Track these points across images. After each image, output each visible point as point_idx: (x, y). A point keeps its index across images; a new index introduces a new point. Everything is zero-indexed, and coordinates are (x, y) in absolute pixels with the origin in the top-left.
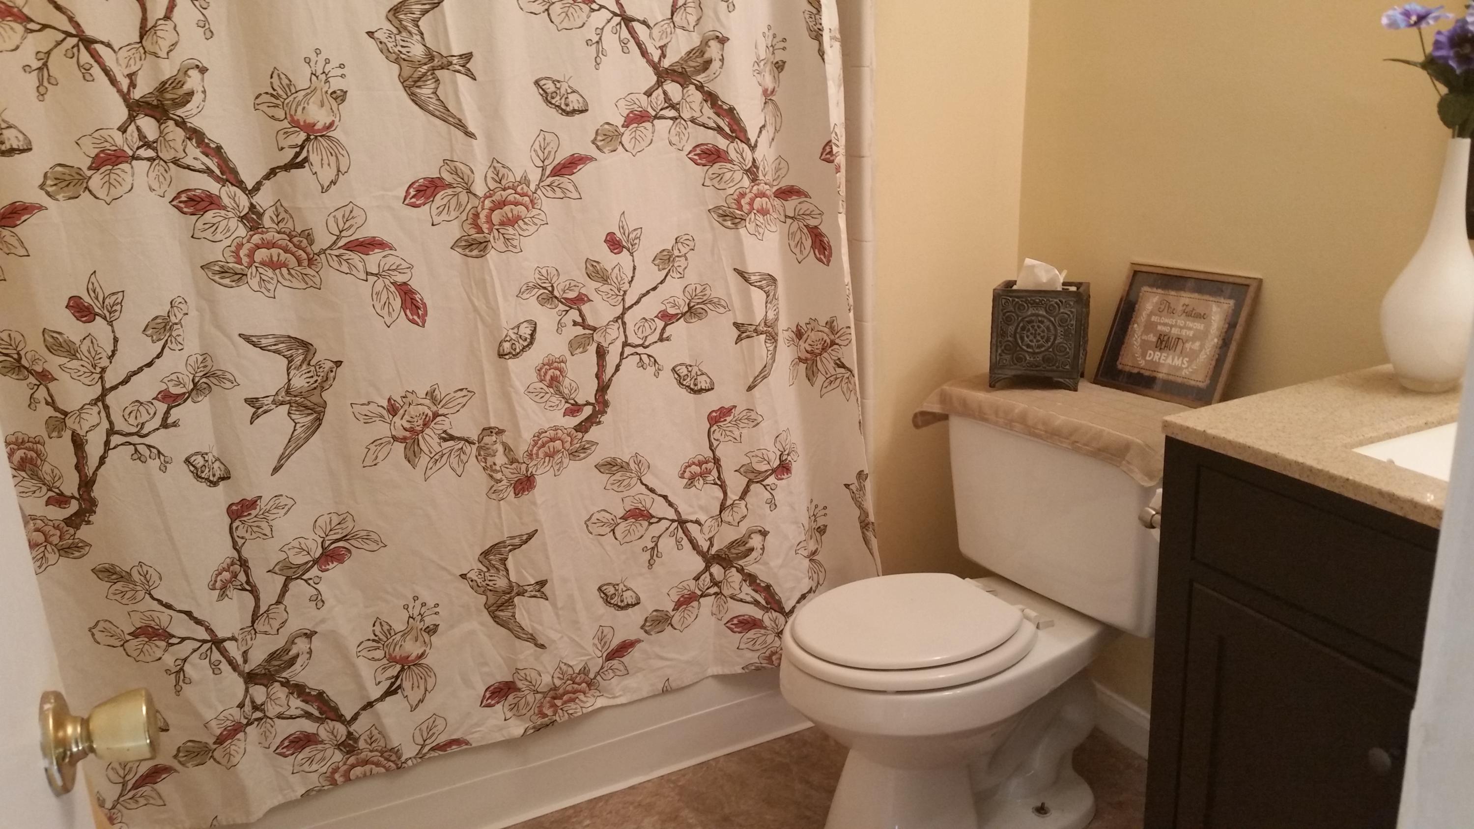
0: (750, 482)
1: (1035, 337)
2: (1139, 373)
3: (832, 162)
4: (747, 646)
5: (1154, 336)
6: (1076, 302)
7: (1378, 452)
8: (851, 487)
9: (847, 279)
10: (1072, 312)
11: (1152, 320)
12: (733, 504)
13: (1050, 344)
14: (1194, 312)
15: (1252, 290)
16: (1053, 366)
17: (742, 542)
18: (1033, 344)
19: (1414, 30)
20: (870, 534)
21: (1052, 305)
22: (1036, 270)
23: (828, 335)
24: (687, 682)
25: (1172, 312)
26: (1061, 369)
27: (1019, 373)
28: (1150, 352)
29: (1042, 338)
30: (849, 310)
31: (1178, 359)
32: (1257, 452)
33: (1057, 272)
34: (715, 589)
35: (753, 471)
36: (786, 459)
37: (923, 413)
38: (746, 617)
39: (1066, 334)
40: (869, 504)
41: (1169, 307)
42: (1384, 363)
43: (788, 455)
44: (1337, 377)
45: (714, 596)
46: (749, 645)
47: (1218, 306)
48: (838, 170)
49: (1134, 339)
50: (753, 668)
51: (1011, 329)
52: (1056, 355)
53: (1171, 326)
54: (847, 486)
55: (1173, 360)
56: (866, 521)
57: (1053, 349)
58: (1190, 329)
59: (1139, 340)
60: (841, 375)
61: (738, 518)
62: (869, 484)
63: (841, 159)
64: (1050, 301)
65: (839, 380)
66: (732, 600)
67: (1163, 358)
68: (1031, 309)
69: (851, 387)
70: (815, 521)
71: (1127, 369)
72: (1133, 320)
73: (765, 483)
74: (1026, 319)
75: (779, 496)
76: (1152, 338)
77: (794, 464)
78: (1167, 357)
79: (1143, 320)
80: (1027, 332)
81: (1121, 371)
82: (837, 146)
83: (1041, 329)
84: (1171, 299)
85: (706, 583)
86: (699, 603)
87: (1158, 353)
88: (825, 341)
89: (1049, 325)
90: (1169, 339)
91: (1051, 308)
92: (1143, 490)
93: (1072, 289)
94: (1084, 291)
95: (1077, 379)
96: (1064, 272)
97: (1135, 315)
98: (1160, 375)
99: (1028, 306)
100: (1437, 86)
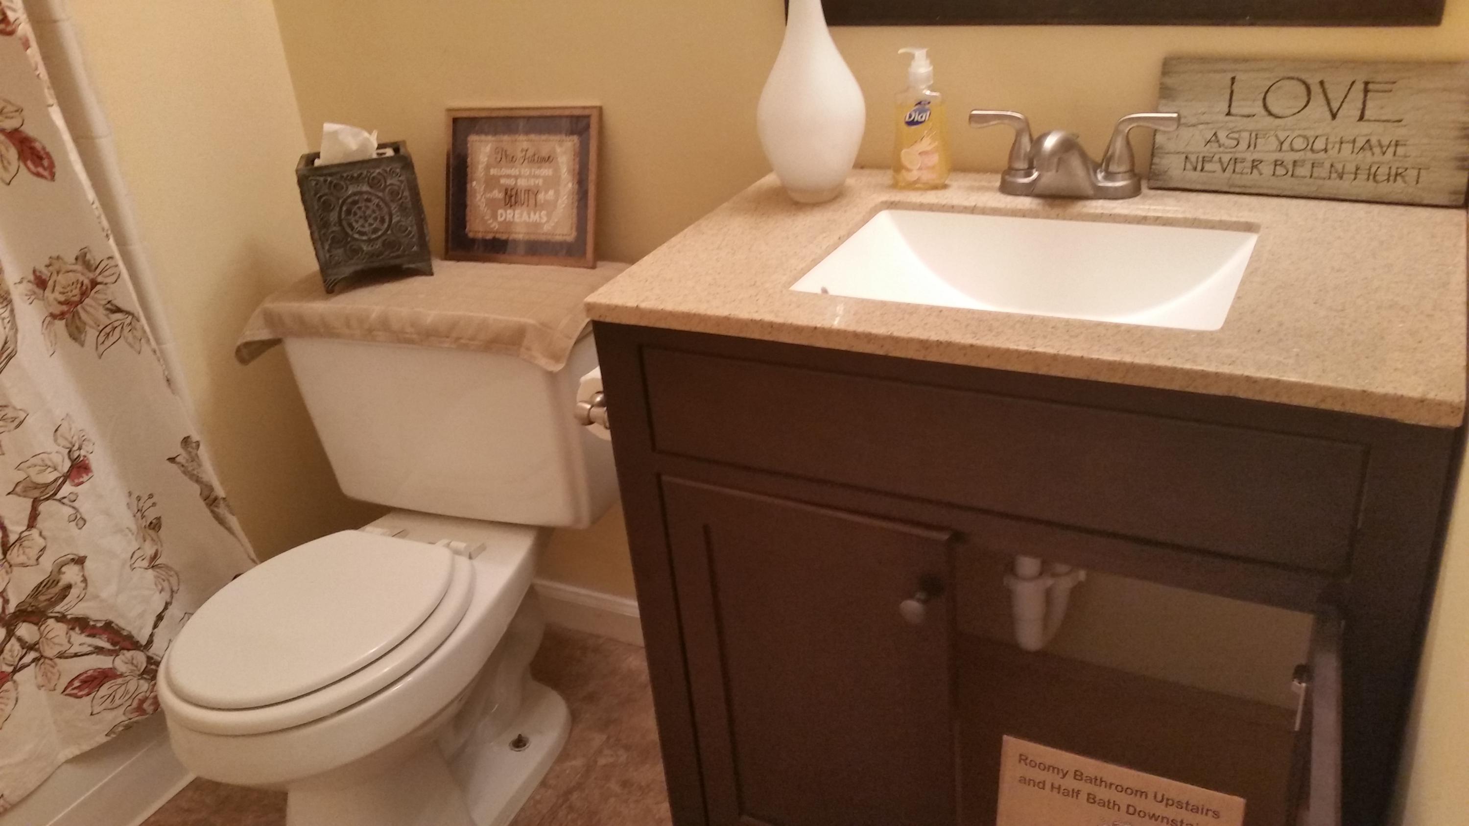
0: (36, 503)
1: (366, 221)
2: (494, 239)
3: (11, 33)
4: (104, 706)
5: (500, 192)
6: (403, 168)
7: (809, 284)
8: (178, 459)
9: (91, 195)
10: (399, 181)
11: (492, 173)
12: (19, 539)
13: (386, 225)
14: (536, 157)
15: (594, 120)
16: (398, 250)
17: (51, 582)
18: (366, 230)
20: (222, 510)
21: (373, 177)
22: (341, 137)
23: (83, 274)
24: (31, 787)
25: (513, 159)
26: (407, 252)
27: (359, 267)
28: (500, 211)
29: (375, 219)
30: (107, 236)
31: (534, 214)
32: (703, 319)
33: (367, 136)
34: (32, 655)
35: (36, 486)
36: (79, 456)
37: (247, 344)
38: (89, 673)
39: (403, 209)
40: (210, 472)
41: (506, 156)
42: (763, 175)
43: (80, 449)
44: (725, 205)
45: (33, 664)
46: (107, 704)
47: (562, 145)
48: (26, 45)
49: (477, 200)
50: (121, 729)
51: (333, 216)
52: (398, 237)
53: (516, 178)
54: (172, 460)
55: (528, 217)
56: (212, 497)
57: (392, 230)
58: (538, 176)
59: (483, 200)
60: (119, 322)
61: (33, 553)
62: (204, 453)
63: (24, 28)
64: (371, 173)
65: (118, 330)
66: (62, 660)
67: (516, 216)
68: (350, 187)
69: (138, 334)
70: (143, 517)
71: (480, 235)
72: (469, 176)
73: (58, 496)
74: (349, 201)
75: (85, 506)
76: (498, 194)
77: (90, 456)
78: (521, 215)
79: (481, 175)
80: (354, 216)
81: (473, 240)
82: (14, 10)
83: (371, 209)
84: (506, 146)
85: (16, 653)
86: (15, 682)
87: (509, 211)
88: (82, 284)
89: (379, 202)
90: (516, 194)
91: (376, 181)
92: (552, 377)
93: (389, 152)
94: (402, 151)
95: (429, 260)
96: (374, 132)
97: (469, 170)
98: (520, 237)
99: (346, 184)
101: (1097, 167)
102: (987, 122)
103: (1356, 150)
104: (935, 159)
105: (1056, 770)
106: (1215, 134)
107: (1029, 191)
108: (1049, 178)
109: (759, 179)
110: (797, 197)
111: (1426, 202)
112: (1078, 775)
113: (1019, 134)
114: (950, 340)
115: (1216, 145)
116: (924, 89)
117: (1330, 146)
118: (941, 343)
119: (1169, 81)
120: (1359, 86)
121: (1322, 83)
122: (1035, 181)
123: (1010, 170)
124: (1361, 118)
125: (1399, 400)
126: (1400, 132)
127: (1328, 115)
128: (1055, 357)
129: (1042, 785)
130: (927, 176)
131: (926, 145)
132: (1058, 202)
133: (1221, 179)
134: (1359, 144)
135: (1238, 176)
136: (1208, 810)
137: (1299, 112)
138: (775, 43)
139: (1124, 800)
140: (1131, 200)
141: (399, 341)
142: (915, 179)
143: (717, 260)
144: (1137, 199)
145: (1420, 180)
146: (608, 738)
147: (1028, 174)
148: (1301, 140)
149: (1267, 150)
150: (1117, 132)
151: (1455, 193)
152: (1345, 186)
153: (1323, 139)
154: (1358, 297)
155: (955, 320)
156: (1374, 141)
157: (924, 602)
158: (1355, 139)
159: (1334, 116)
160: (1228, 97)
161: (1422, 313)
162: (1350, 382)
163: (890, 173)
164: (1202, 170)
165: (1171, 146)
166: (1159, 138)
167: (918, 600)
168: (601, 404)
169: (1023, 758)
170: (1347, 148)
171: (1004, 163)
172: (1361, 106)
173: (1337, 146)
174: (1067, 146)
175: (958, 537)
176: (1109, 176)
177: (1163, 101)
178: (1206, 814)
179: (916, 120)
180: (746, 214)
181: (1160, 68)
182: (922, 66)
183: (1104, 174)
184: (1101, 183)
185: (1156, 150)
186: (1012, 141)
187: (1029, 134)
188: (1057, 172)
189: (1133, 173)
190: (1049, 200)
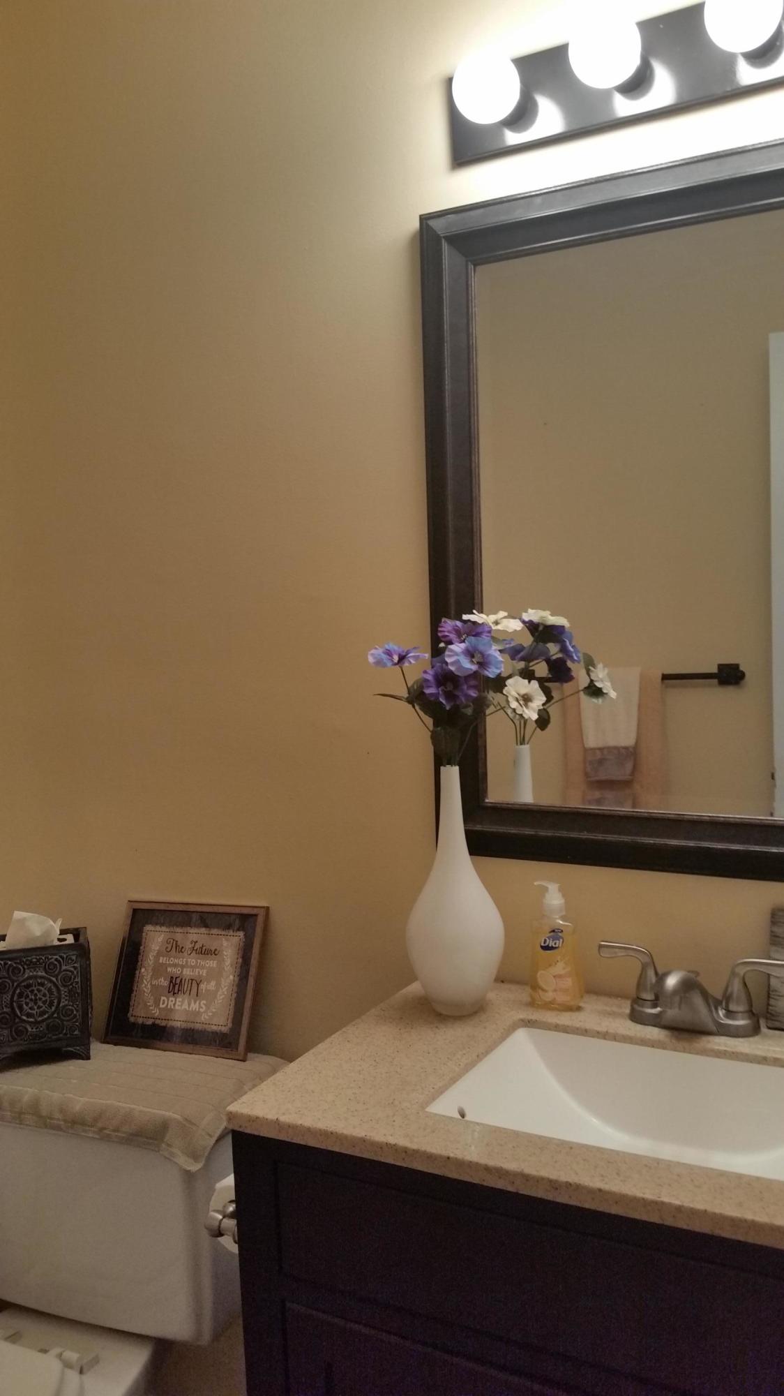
1: (36, 1003)
2: (154, 1024)
5: (165, 979)
6: (79, 955)
7: (445, 1106)
10: (74, 967)
11: (161, 961)
13: (53, 1008)
14: (204, 949)
15: (260, 919)
16: (60, 1034)
18: (34, 1012)
19: (397, 668)
21: (52, 963)
22: (28, 924)
25: (180, 950)
26: (68, 1036)
27: (21, 1048)
28: (163, 998)
29: (44, 1002)
31: (195, 1003)
33: (52, 923)
39: (71, 993)
41: (177, 945)
47: (227, 940)
49: (144, 985)
51: (6, 998)
52: (62, 1021)
53: (183, 967)
55: (189, 1005)
57: (58, 1014)
58: (203, 967)
59: (149, 986)
64: (49, 959)
67: (178, 1003)
68: (27, 971)
71: (140, 1021)
72: (139, 964)
74: (23, 984)
76: (164, 982)
78: (182, 1002)
79: (151, 963)
80: (26, 999)
81: (134, 1024)
83: (42, 993)
84: (179, 937)
87: (171, 999)
89: (50, 987)
90: (181, 981)
91: (51, 967)
92: (189, 1177)
93: (70, 939)
94: (82, 939)
95: (89, 1044)
96: (59, 919)
97: (140, 957)
98: (178, 1024)
99: (23, 968)
100: (423, 719)
101: (718, 1003)
102: (616, 952)
104: (568, 983)
107: (656, 1022)
108: (673, 1013)
109: (407, 985)
113: (644, 966)
116: (556, 919)
119: (778, 930)
122: (661, 1012)
123: (638, 1000)
130: (562, 998)
131: (560, 968)
132: (683, 1035)
138: (426, 867)
140: (751, 1039)
141: (46, 1126)
142: (550, 999)
143: (359, 1073)
144: (756, 1038)
147: (655, 1007)
150: (733, 974)
155: (584, 1160)
163: (527, 990)
166: (773, 982)
168: (232, 1216)
171: (632, 990)
174: (688, 986)
176: (730, 1014)
177: (774, 948)
179: (550, 945)
180: (391, 1023)
181: (769, 916)
182: (554, 899)
183: (724, 1011)
184: (722, 1020)
185: (771, 993)
186: (638, 972)
187: (653, 968)
188: (680, 1008)
189: (751, 1013)
190: (676, 1033)
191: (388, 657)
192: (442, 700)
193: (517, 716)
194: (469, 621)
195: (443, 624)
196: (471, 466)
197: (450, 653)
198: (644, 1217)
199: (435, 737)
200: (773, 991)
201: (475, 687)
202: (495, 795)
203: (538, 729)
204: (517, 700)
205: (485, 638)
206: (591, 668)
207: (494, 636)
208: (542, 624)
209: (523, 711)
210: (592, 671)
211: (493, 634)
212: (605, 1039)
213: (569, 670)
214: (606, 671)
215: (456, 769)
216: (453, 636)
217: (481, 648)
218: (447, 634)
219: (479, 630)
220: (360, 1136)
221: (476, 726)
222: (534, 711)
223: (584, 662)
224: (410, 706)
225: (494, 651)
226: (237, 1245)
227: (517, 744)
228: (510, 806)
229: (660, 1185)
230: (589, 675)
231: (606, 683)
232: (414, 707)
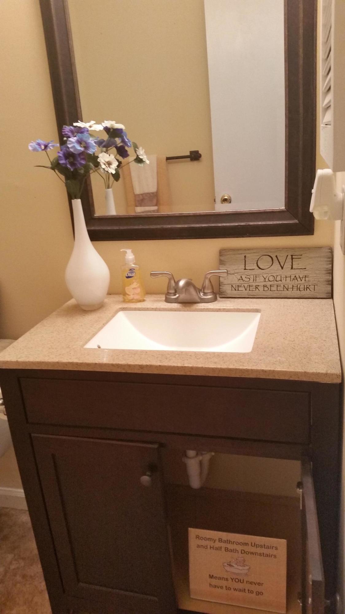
7: (92, 345)
19: (44, 152)
42: (69, 300)
44: (54, 313)
100: (59, 176)
101: (200, 291)
102: (157, 276)
103: (291, 280)
104: (139, 290)
105: (211, 540)
106: (241, 277)
107: (176, 301)
108: (183, 296)
109: (67, 301)
110: (84, 308)
111: (318, 297)
112: (220, 540)
113: (170, 280)
114: (151, 364)
115: (242, 280)
116: (131, 264)
117: (282, 279)
118: (148, 365)
119: (222, 258)
120: (290, 257)
121: (276, 256)
122: (178, 297)
123: (168, 294)
124: (292, 268)
125: (318, 374)
126: (306, 273)
127: (281, 268)
128: (192, 368)
129: (206, 547)
130: (137, 297)
131: (135, 285)
132: (187, 305)
133: (245, 293)
134: (292, 278)
135: (251, 291)
136: (273, 547)
137: (270, 267)
138: (70, 249)
139: (239, 548)
140: (214, 303)
142: (132, 298)
143: (52, 337)
144: (216, 302)
145: (315, 289)
146: (15, 556)
147: (175, 295)
148: (272, 277)
149: (260, 281)
150: (206, 278)
151: (328, 293)
152: (289, 293)
153: (280, 276)
154: (299, 335)
155: (153, 356)
156: (297, 276)
157: (150, 476)
158: (291, 276)
159: (282, 268)
160: (244, 263)
161: (322, 340)
162: (300, 369)
163: (122, 296)
164: (238, 290)
165: (226, 282)
166: (221, 279)
167: (148, 475)
169: (197, 537)
170: (288, 279)
171: (165, 290)
172: (291, 264)
173: (285, 278)
174: (188, 284)
175: (161, 445)
176: (205, 294)
177: (221, 266)
178: (273, 549)
179: (130, 276)
180: (63, 316)
181: (218, 254)
182: (130, 256)
183: (203, 293)
184: (202, 297)
185: (221, 284)
186: (167, 283)
187: (173, 280)
188: (185, 294)
189: (213, 293)
190: (184, 304)
191: (39, 146)
192: (69, 166)
193: (106, 172)
194: (77, 126)
195: (64, 128)
196: (69, 46)
197: (70, 143)
198: (179, 373)
199: (67, 185)
200: (221, 283)
201: (83, 159)
202: (99, 212)
203: (115, 181)
204: (105, 164)
205: (86, 134)
206: (136, 149)
207: (91, 133)
208: (112, 128)
209: (108, 169)
210: (137, 151)
211: (90, 132)
212: (156, 311)
213: (126, 151)
214: (144, 151)
215: (79, 200)
216: (70, 134)
217: (85, 139)
218: (67, 133)
219: (83, 130)
220: (56, 361)
221: (86, 180)
222: (113, 170)
223: (133, 146)
224: (53, 171)
225: (91, 141)
226: (6, 416)
227: (106, 188)
228: (106, 217)
229: (183, 360)
230: (136, 153)
231: (144, 156)
232: (55, 171)
